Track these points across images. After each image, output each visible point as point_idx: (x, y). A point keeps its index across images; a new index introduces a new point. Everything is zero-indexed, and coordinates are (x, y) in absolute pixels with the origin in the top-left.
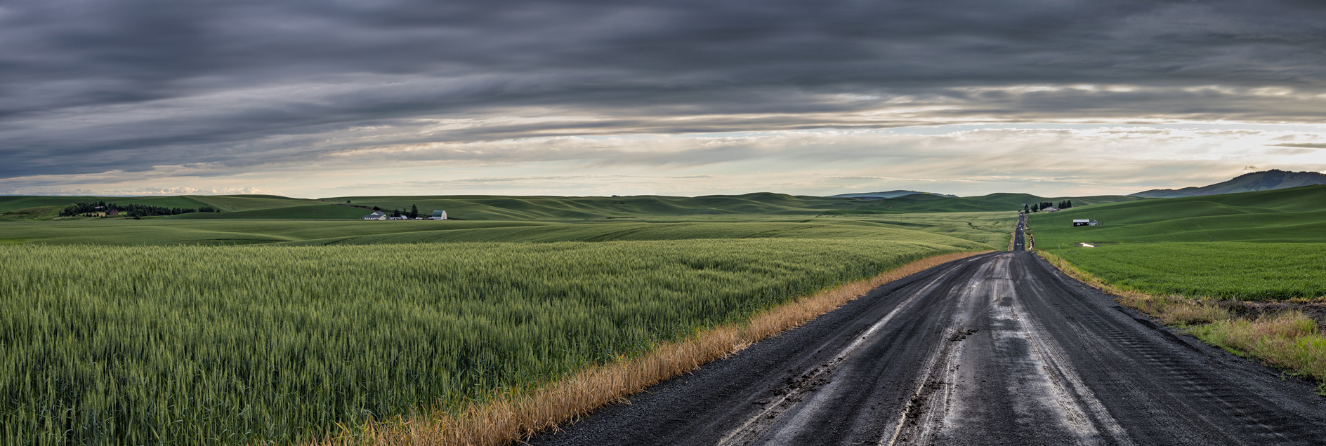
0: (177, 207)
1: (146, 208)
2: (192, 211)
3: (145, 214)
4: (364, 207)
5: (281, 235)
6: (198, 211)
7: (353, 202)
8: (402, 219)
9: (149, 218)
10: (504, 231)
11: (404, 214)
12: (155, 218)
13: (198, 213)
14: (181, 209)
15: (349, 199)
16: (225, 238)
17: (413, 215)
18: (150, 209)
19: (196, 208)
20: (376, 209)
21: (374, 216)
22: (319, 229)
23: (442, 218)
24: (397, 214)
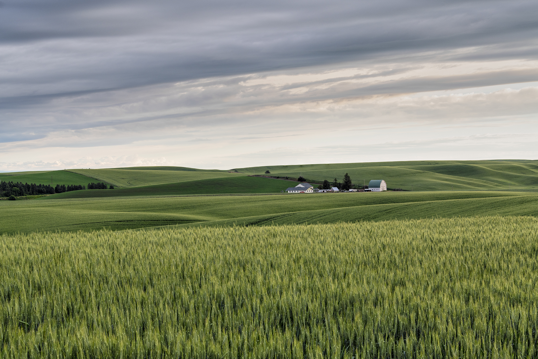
0: (61, 184)
1: (23, 186)
2: (80, 188)
3: (21, 194)
4: (287, 178)
5: (193, 214)
6: (86, 187)
7: (273, 173)
8: (333, 192)
9: (26, 199)
10: (467, 204)
11: (335, 185)
12: (34, 198)
13: (87, 190)
14: (66, 186)
15: (268, 170)
16: (128, 219)
17: (346, 186)
18: (28, 187)
19: (85, 184)
20: (301, 180)
21: (300, 189)
22: (237, 206)
23: (381, 189)
24: (326, 186)
